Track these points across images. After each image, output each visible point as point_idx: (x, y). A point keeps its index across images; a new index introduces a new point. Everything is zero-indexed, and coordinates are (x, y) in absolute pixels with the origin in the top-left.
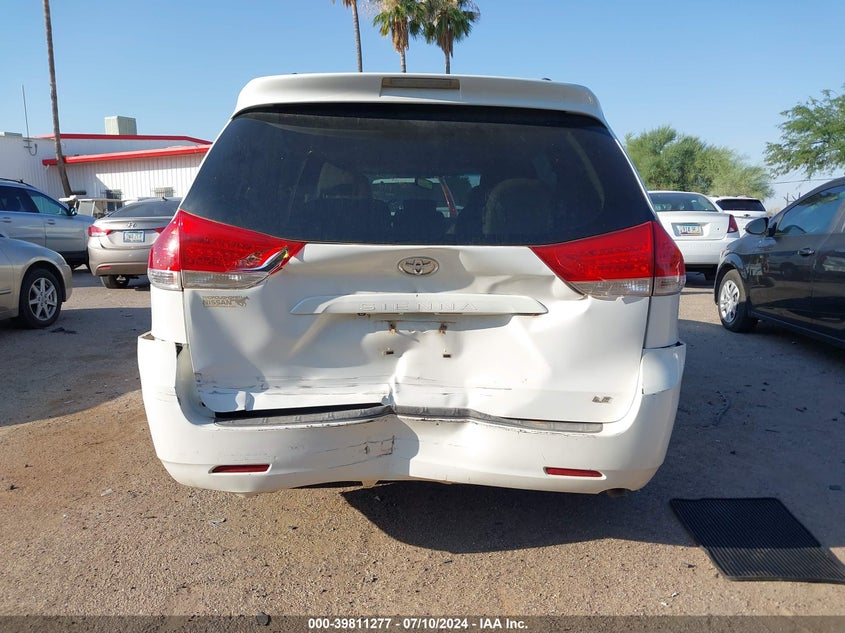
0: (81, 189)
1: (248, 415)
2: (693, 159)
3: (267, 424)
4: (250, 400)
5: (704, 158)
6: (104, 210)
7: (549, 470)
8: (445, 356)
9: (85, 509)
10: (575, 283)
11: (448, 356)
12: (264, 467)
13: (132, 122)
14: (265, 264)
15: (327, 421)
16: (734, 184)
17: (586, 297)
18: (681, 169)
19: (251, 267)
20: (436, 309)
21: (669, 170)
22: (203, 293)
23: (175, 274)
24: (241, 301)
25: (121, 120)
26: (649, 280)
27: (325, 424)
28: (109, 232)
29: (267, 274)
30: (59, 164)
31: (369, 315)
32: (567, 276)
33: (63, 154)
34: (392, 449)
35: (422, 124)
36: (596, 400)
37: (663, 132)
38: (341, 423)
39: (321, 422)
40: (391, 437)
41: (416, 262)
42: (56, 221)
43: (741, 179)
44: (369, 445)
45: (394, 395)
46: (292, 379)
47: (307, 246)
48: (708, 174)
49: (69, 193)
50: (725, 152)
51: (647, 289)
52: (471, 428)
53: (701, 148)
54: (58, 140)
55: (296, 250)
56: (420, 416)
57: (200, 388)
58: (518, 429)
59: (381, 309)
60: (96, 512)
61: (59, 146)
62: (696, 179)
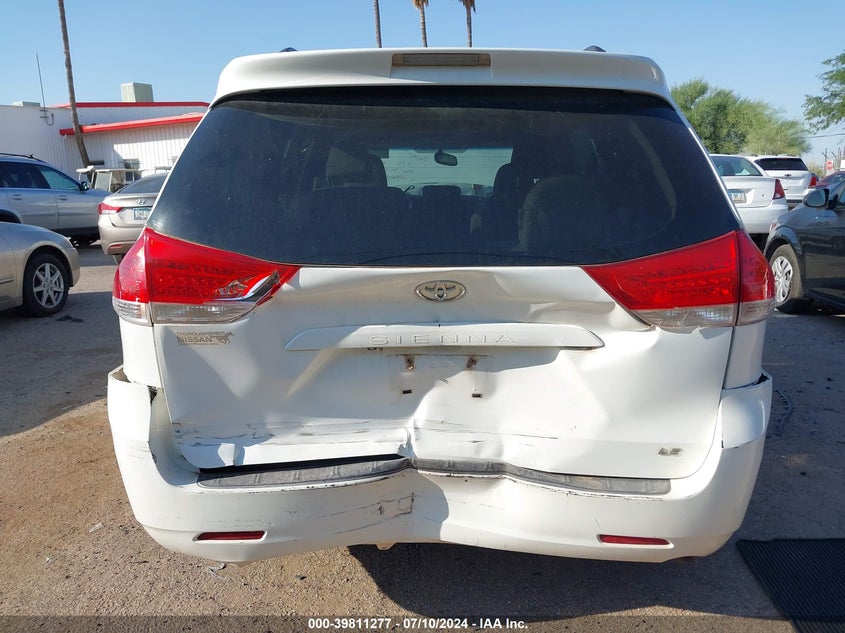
0: (99, 158)
1: (238, 470)
2: (726, 114)
3: (260, 484)
4: (240, 454)
5: (738, 112)
6: (122, 180)
7: (603, 538)
8: (475, 396)
9: (71, 550)
10: (641, 311)
11: (479, 396)
12: (258, 534)
13: (148, 88)
14: (250, 294)
15: (332, 480)
16: (771, 140)
17: (654, 329)
18: (714, 125)
19: (235, 296)
20: (463, 342)
21: (700, 125)
22: (178, 328)
23: (143, 305)
24: (224, 337)
25: (136, 86)
26: (732, 306)
27: (329, 484)
28: (120, 210)
29: (254, 304)
30: (76, 134)
31: (381, 349)
32: (630, 302)
33: (80, 123)
34: (411, 508)
35: (445, 112)
36: (662, 452)
37: (694, 86)
38: (348, 483)
39: (324, 481)
40: (410, 494)
41: (438, 287)
42: (68, 196)
43: (777, 133)
44: (384, 505)
45: (413, 442)
46: (291, 424)
47: (302, 270)
48: (741, 129)
49: (87, 163)
50: (759, 105)
51: (731, 319)
52: (507, 486)
53: (735, 102)
54: (74, 109)
55: (289, 273)
56: (445, 471)
57: (179, 440)
58: (567, 490)
59: (394, 342)
60: (81, 555)
61: (75, 115)
62: (729, 135)
